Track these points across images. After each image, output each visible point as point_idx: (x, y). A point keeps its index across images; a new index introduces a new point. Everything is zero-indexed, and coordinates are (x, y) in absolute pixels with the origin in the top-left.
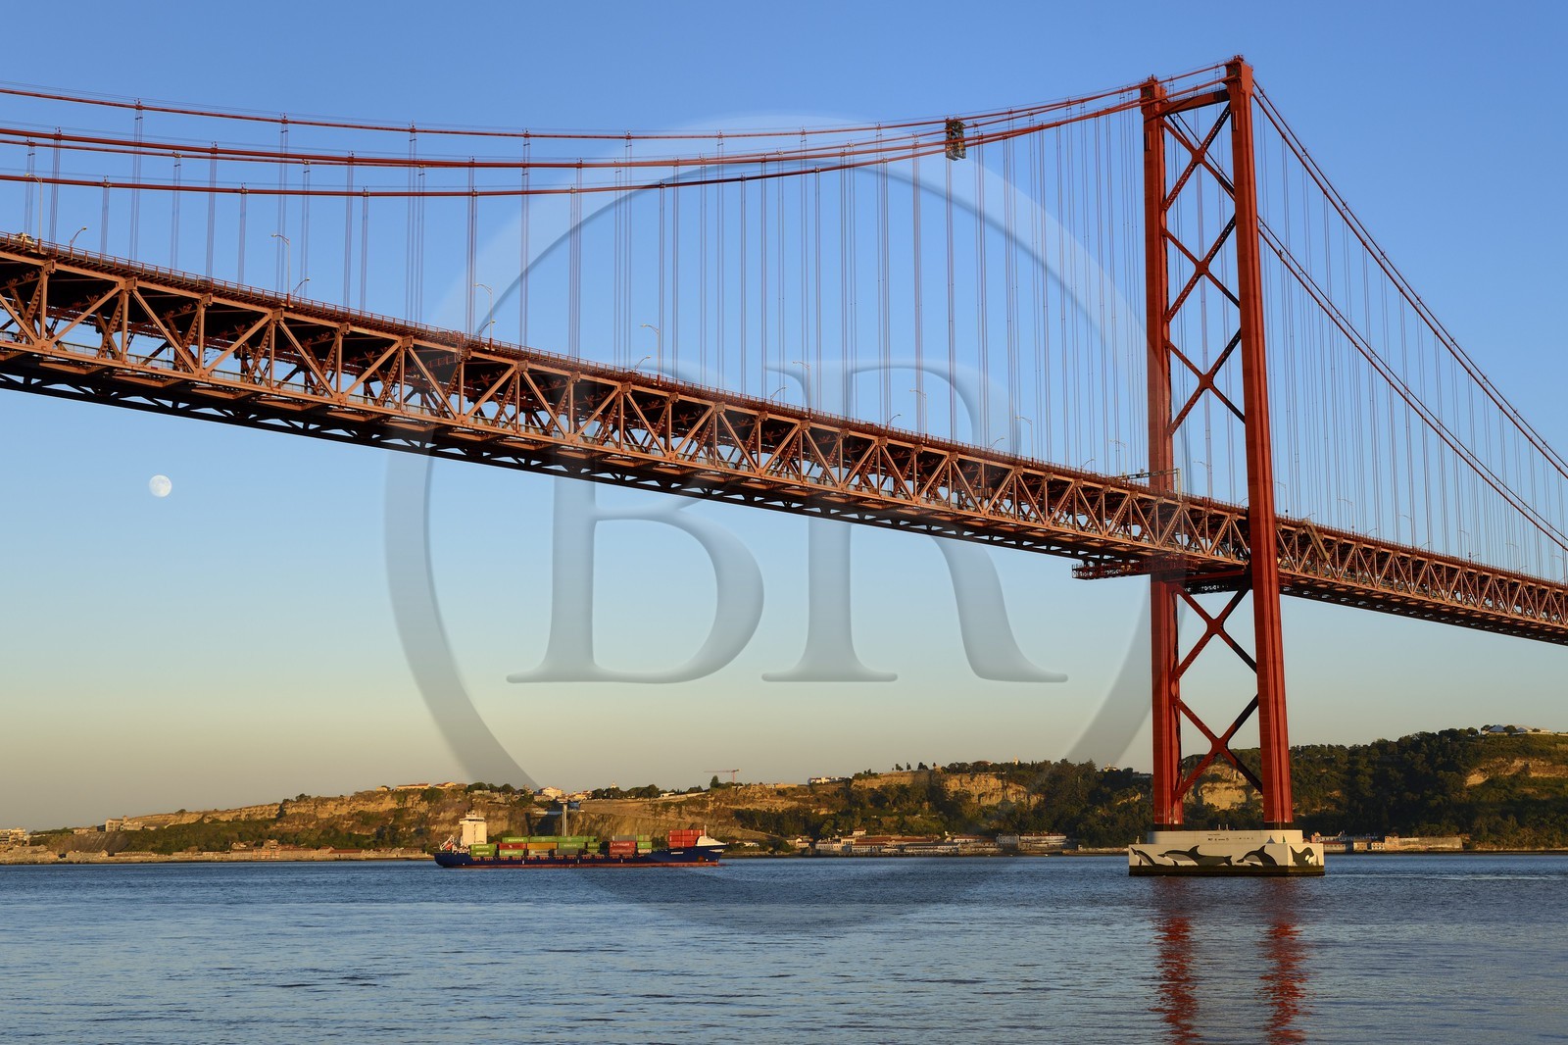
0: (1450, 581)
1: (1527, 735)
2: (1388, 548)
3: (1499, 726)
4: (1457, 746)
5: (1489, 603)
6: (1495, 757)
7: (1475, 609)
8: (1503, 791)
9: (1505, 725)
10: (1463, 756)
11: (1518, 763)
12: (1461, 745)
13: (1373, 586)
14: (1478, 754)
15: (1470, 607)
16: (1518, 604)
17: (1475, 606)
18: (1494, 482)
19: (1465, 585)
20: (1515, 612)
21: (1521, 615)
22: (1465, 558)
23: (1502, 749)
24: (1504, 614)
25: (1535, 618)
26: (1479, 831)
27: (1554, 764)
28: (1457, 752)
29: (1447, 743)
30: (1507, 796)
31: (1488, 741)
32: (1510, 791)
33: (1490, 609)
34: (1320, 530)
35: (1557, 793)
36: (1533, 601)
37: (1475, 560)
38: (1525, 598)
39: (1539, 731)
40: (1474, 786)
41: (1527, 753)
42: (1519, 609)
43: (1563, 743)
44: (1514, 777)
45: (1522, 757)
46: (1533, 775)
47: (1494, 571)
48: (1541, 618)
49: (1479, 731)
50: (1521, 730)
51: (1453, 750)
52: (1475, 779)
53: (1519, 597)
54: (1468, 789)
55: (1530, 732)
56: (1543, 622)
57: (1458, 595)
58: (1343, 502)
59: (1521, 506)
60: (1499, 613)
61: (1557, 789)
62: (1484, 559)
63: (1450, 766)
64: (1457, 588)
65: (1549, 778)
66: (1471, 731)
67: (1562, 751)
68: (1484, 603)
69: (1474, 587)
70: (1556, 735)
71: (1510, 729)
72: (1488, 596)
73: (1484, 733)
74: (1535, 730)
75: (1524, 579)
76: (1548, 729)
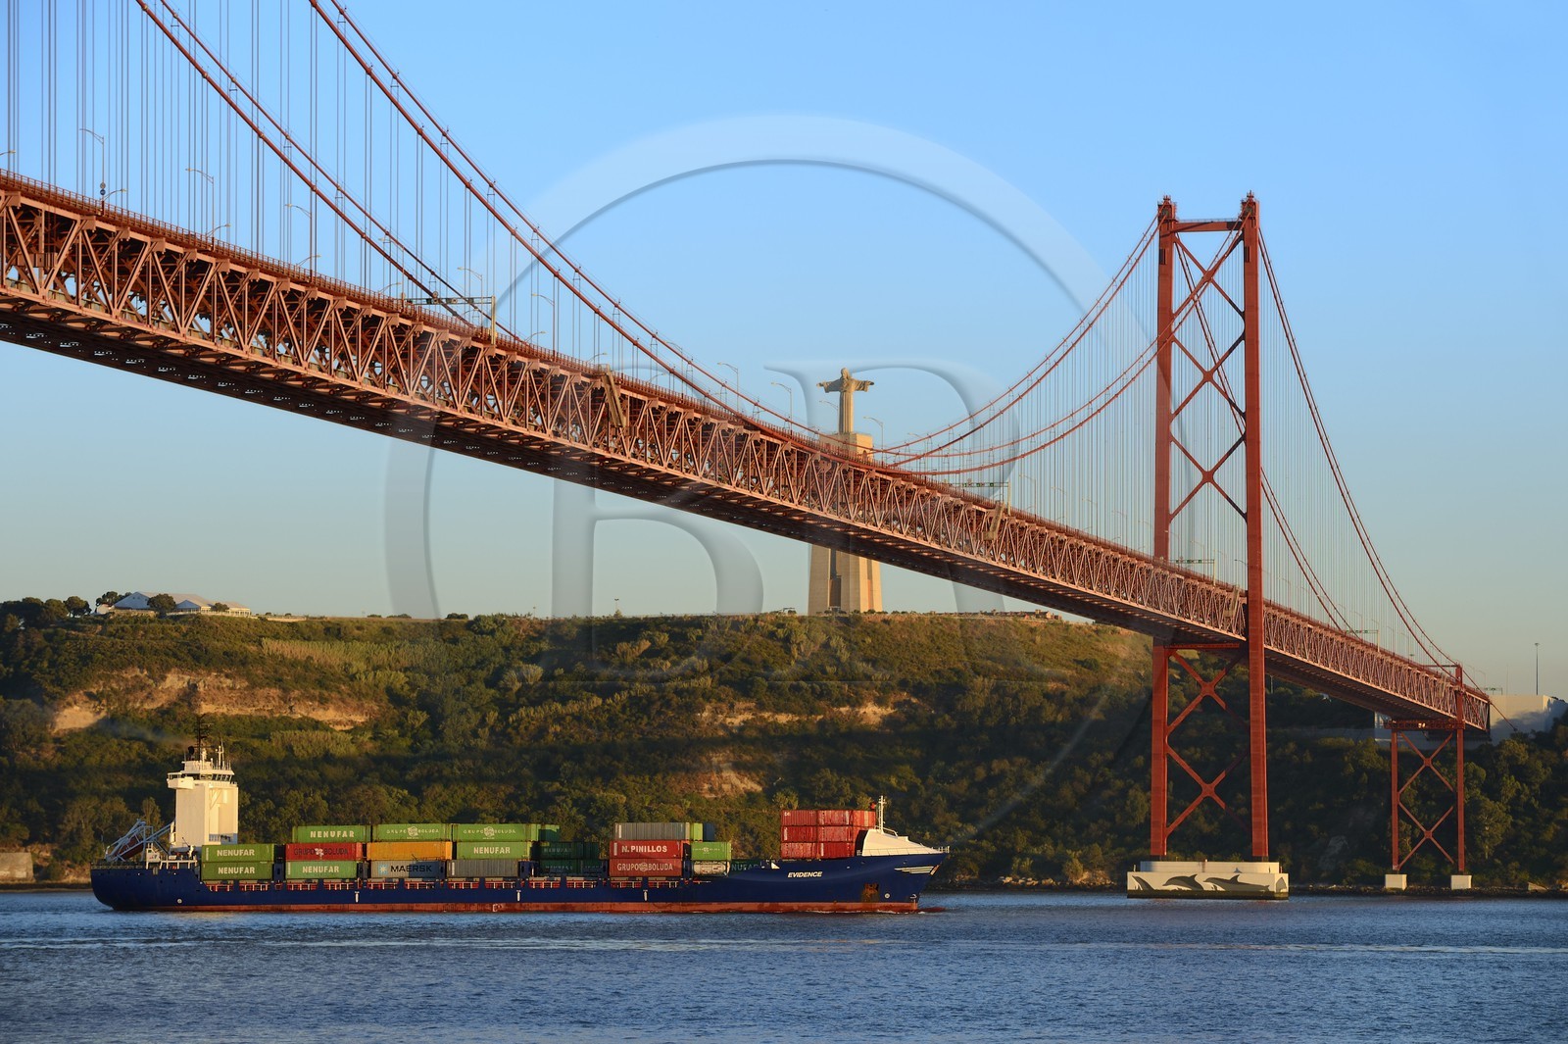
0: (52, 249)
1: (198, 617)
3: (139, 596)
4: (38, 638)
5: (141, 307)
6: (123, 667)
7: (106, 317)
8: (136, 746)
9: (151, 591)
10: (52, 664)
11: (175, 682)
12: (48, 638)
14: (85, 659)
15: (95, 312)
16: (204, 313)
17: (109, 311)
18: (168, 20)
19: (87, 261)
20: (196, 331)
21: (211, 337)
22: (92, 195)
23: (140, 648)
24: (172, 335)
25: (239, 347)
26: (74, 838)
27: (253, 685)
28: (40, 652)
29: (16, 632)
30: (144, 758)
31: (111, 629)
32: (151, 746)
33: (142, 319)
35: (254, 751)
36: (239, 307)
37: (114, 203)
38: (220, 299)
39: (224, 608)
40: (73, 734)
41: (197, 658)
42: (205, 325)
43: (276, 637)
44: (163, 712)
45: (183, 667)
46: (206, 708)
47: (154, 232)
48: (253, 349)
49: (93, 606)
50: (187, 605)
51: (28, 648)
52: (76, 716)
53: (208, 297)
54: (57, 740)
55: (205, 610)
56: (257, 357)
59: (224, 84)
60: (160, 331)
61: (256, 743)
63: (19, 685)
64: (69, 267)
65: (238, 718)
66: (75, 605)
67: (273, 656)
68: (128, 306)
69: (109, 266)
70: (263, 620)
71: (161, 604)
72: (139, 292)
73: (103, 609)
74: (217, 607)
75: (220, 253)
76: (245, 605)
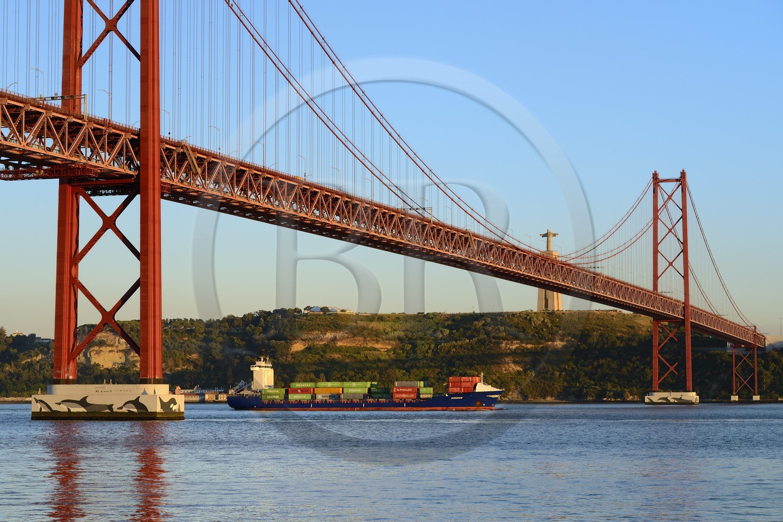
0: (289, 195)
1: (336, 314)
2: (245, 167)
3: (317, 307)
4: (286, 321)
5: (317, 213)
6: (313, 330)
7: (306, 216)
8: (317, 356)
9: (321, 306)
10: (290, 329)
11: (329, 335)
12: (289, 321)
13: (232, 195)
14: (301, 328)
15: (303, 215)
16: (338, 214)
17: (307, 214)
18: (326, 120)
19: (300, 198)
20: (335, 220)
21: (340, 222)
23: (318, 324)
24: (327, 222)
25: (349, 225)
27: (354, 336)
28: (286, 325)
29: (279, 319)
30: (320, 360)
31: (308, 318)
32: (322, 356)
33: (318, 217)
34: (194, 150)
35: (355, 358)
36: (349, 212)
38: (342, 210)
39: (345, 311)
40: (297, 352)
41: (336, 328)
42: (338, 218)
43: (362, 320)
44: (326, 345)
45: (332, 331)
46: (339, 344)
47: (321, 188)
48: (353, 226)
49: (303, 311)
50: (333, 310)
51: (282, 325)
52: (298, 347)
53: (339, 209)
54: (292, 354)
55: (339, 312)
56: (355, 229)
57: (295, 206)
58: (212, 128)
59: (344, 140)
60: (324, 220)
61: (356, 355)
62: (314, 179)
63: (280, 337)
64: (295, 200)
65: (350, 347)
66: (297, 310)
67: (361, 327)
68: (313, 212)
69: (307, 200)
70: (357, 315)
71: (324, 310)
72: (317, 208)
73: (306, 312)
74: (342, 311)
76: (352, 310)
